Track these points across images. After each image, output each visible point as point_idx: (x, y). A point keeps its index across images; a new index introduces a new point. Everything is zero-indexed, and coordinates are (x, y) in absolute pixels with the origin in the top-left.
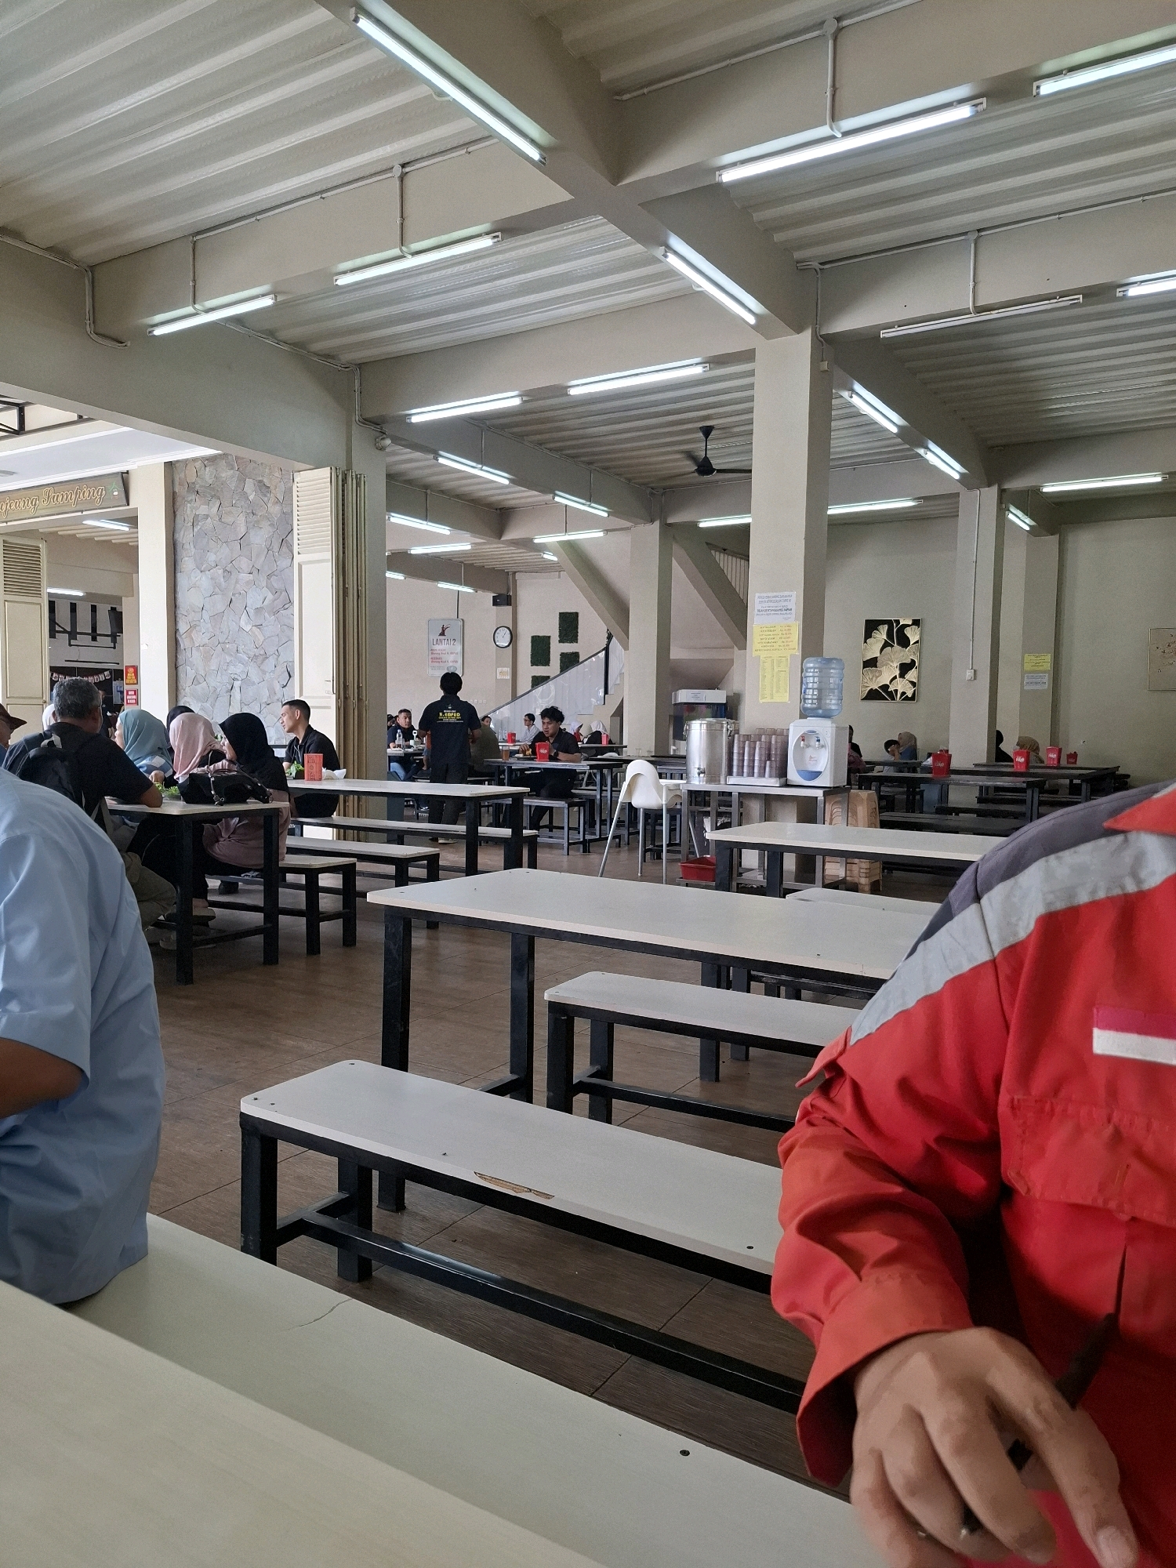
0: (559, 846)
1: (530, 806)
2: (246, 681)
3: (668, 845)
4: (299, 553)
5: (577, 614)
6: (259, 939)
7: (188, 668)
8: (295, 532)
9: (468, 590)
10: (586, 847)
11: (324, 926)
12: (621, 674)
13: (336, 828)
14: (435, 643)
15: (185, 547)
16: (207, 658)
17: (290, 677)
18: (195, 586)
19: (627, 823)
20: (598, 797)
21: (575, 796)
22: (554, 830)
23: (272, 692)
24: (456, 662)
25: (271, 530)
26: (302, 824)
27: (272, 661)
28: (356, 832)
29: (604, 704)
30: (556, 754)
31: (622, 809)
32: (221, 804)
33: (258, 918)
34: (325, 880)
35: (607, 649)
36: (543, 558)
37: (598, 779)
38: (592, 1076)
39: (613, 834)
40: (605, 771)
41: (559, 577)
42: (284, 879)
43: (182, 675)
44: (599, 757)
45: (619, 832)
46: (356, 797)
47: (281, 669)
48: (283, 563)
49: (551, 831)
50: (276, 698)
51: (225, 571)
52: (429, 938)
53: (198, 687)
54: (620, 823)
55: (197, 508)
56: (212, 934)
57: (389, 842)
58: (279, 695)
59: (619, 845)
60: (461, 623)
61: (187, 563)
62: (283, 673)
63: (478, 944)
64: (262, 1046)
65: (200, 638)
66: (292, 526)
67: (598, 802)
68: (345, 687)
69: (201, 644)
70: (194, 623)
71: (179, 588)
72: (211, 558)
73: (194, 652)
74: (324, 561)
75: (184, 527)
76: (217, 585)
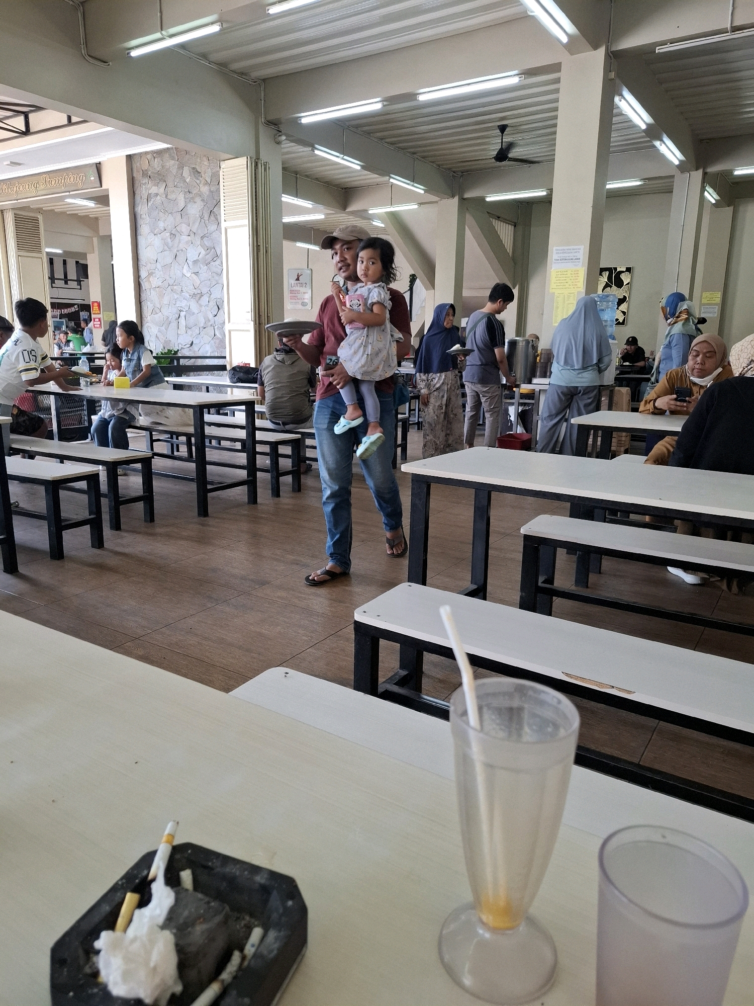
2: (189, 312)
4: (225, 221)
7: (148, 302)
12: (421, 307)
14: (293, 286)
15: (142, 216)
16: (161, 296)
17: (219, 309)
18: (150, 245)
23: (207, 320)
24: (307, 299)
25: (202, 203)
27: (205, 299)
35: (411, 290)
43: (144, 308)
47: (213, 304)
48: (213, 227)
50: (210, 324)
51: (171, 234)
53: (156, 316)
55: (149, 189)
58: (212, 322)
60: (309, 272)
61: (144, 229)
62: (214, 306)
65: (155, 281)
66: (219, 200)
68: (260, 316)
69: (157, 287)
70: (151, 271)
71: (139, 247)
72: (161, 225)
73: (152, 291)
74: (244, 226)
75: (141, 203)
76: (166, 244)
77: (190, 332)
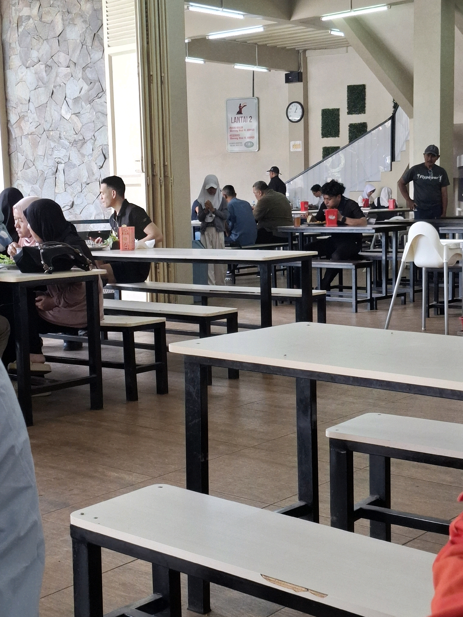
0: (349, 305)
1: (321, 269)
2: (69, 163)
3: (449, 302)
4: (109, 46)
5: (364, 87)
6: (86, 388)
7: (19, 154)
8: (105, 26)
9: (263, 70)
10: (373, 304)
11: (140, 377)
12: (407, 141)
13: (149, 292)
14: (233, 121)
15: (11, 46)
16: (35, 145)
17: (105, 158)
18: (21, 81)
19: (411, 282)
20: (384, 258)
21: (363, 258)
22: (344, 290)
23: (91, 173)
24: (253, 137)
25: (84, 26)
26: (120, 289)
27: (89, 146)
28: (166, 295)
29: (391, 170)
30: (344, 220)
31: (406, 268)
32: (50, 272)
33: (84, 370)
34: (140, 337)
35: (393, 118)
36: (330, 34)
37: (383, 240)
38: (371, 504)
39: (397, 292)
40: (391, 234)
41: (347, 52)
42: (106, 337)
43: (14, 161)
44: (386, 221)
45: (403, 291)
46: (165, 264)
47: (98, 152)
48: (96, 56)
49: (341, 290)
50: (95, 178)
51: (47, 66)
52: (231, 386)
53: (29, 171)
54: (404, 282)
55: (20, 11)
56: (47, 384)
57: (195, 303)
58: (97, 176)
59: (404, 303)
60: (256, 101)
62: (99, 156)
63: (274, 392)
64: (92, 477)
65: (28, 127)
66: (102, 21)
67: (384, 262)
68: (153, 166)
69: (29, 133)
70: (22, 114)
71: (9, 84)
72: (34, 55)
73: (23, 139)
74: (131, 52)
75: (10, 29)
76: (40, 79)
77: (69, 189)
